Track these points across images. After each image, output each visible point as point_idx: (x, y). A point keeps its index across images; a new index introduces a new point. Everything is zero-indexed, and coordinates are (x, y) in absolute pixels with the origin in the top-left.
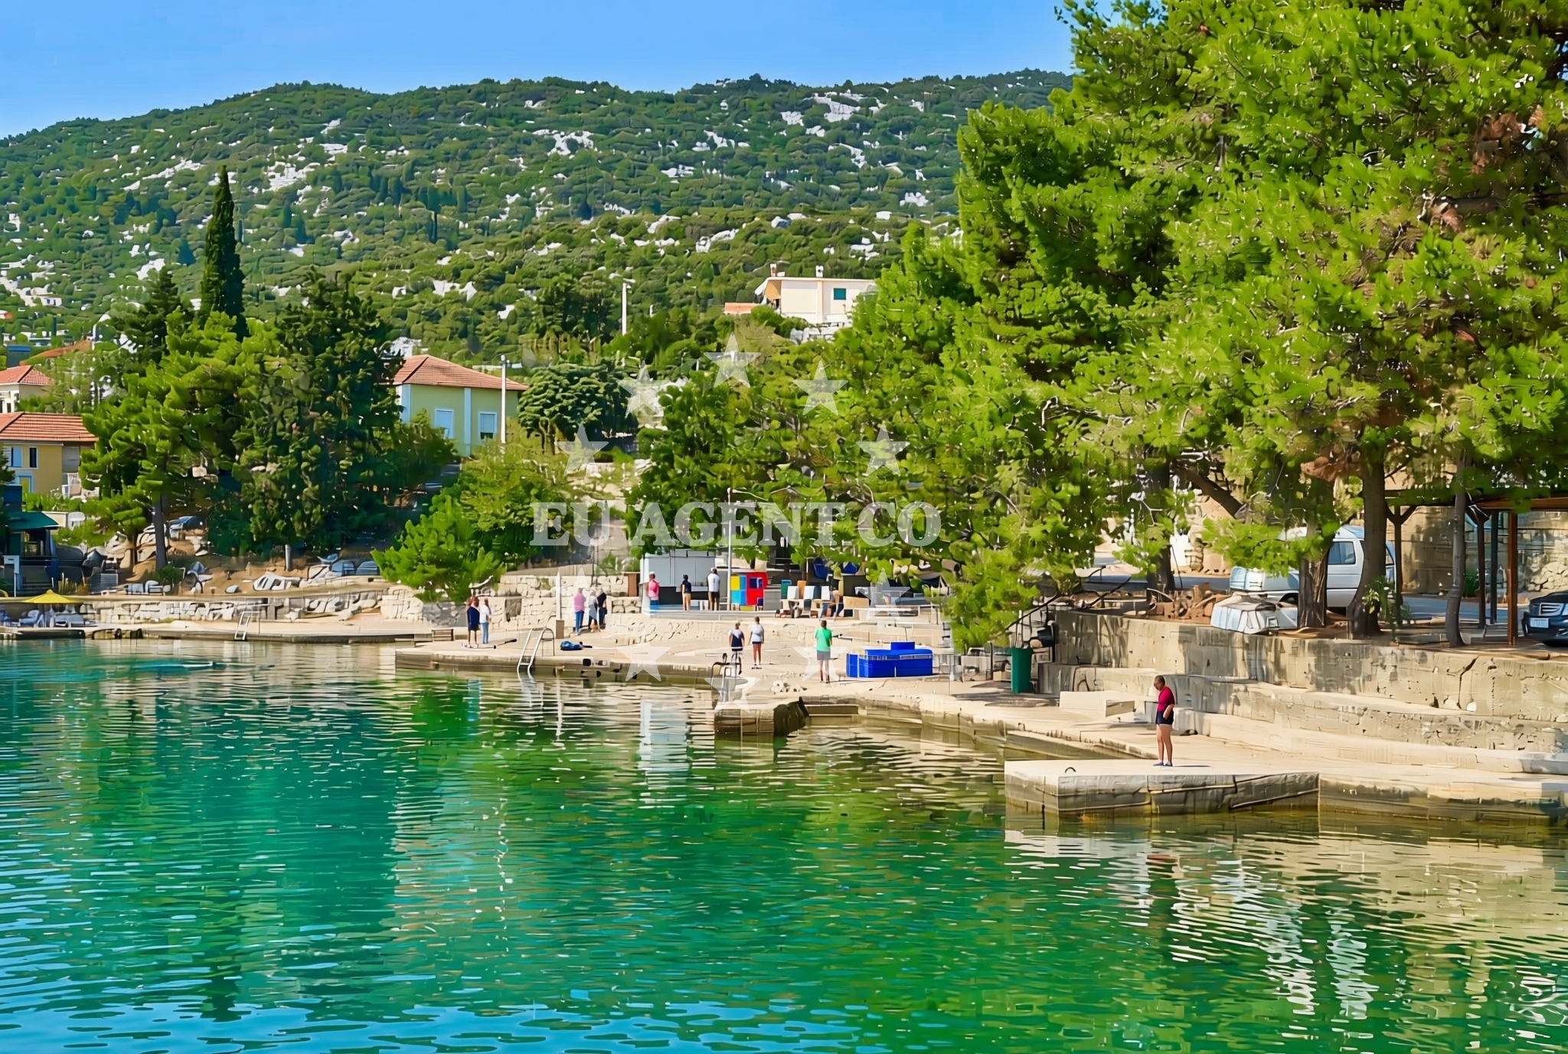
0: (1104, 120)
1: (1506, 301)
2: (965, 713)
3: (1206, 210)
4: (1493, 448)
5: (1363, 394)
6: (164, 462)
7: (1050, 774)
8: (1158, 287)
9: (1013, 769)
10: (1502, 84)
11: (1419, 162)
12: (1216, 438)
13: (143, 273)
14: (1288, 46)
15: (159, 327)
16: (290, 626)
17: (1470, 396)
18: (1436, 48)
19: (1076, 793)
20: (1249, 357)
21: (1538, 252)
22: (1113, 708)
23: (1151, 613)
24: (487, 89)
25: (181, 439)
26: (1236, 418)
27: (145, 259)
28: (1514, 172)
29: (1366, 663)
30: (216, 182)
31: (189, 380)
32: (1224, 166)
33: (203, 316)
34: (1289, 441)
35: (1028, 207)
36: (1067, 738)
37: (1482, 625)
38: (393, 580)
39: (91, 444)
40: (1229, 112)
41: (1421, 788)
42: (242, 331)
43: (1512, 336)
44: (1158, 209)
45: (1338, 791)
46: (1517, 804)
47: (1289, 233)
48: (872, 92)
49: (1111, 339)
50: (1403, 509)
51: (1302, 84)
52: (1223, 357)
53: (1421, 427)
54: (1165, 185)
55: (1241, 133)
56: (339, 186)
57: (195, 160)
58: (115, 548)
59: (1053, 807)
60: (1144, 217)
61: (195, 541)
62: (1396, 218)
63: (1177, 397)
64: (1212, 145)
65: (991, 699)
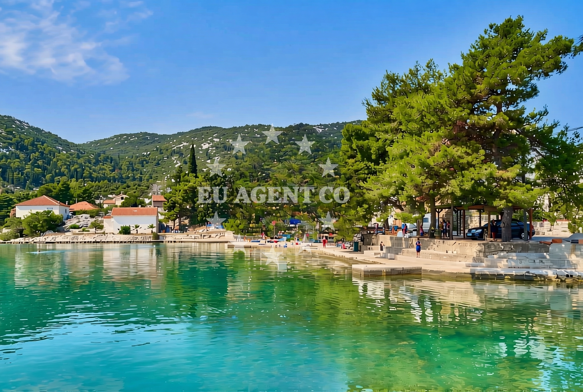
0: (372, 126)
1: (461, 161)
2: (344, 255)
3: (395, 144)
4: (458, 193)
5: (430, 182)
6: (180, 205)
7: (362, 267)
8: (385, 162)
9: (354, 266)
10: (460, 114)
11: (442, 131)
12: (397, 193)
13: (176, 166)
14: (413, 108)
15: (179, 177)
16: (206, 239)
17: (453, 182)
18: (446, 106)
19: (368, 272)
20: (404, 175)
21: (469, 151)
22: (375, 254)
23: (384, 234)
24: (247, 127)
25: (184, 200)
26: (402, 189)
27: (177, 163)
28: (464, 133)
29: (432, 244)
30: (191, 147)
31: (186, 188)
32: (399, 135)
33: (188, 174)
34: (414, 193)
35: (357, 146)
36: (366, 261)
37: (458, 235)
38: (227, 230)
39: (165, 201)
40: (400, 123)
41: (444, 270)
42: (196, 177)
43: (463, 169)
44: (385, 145)
45: (425, 271)
46: (465, 273)
47: (413, 149)
48: (326, 126)
49: (374, 173)
50: (440, 210)
51: (416, 116)
52: (399, 175)
53: (443, 190)
54: (386, 140)
55: (403, 127)
56: (217, 148)
57: (187, 143)
58: (170, 224)
59: (363, 274)
60: (382, 147)
61: (187, 222)
62: (437, 144)
63: (389, 185)
64: (396, 131)
65: (350, 252)
